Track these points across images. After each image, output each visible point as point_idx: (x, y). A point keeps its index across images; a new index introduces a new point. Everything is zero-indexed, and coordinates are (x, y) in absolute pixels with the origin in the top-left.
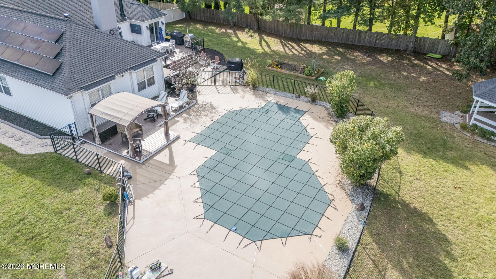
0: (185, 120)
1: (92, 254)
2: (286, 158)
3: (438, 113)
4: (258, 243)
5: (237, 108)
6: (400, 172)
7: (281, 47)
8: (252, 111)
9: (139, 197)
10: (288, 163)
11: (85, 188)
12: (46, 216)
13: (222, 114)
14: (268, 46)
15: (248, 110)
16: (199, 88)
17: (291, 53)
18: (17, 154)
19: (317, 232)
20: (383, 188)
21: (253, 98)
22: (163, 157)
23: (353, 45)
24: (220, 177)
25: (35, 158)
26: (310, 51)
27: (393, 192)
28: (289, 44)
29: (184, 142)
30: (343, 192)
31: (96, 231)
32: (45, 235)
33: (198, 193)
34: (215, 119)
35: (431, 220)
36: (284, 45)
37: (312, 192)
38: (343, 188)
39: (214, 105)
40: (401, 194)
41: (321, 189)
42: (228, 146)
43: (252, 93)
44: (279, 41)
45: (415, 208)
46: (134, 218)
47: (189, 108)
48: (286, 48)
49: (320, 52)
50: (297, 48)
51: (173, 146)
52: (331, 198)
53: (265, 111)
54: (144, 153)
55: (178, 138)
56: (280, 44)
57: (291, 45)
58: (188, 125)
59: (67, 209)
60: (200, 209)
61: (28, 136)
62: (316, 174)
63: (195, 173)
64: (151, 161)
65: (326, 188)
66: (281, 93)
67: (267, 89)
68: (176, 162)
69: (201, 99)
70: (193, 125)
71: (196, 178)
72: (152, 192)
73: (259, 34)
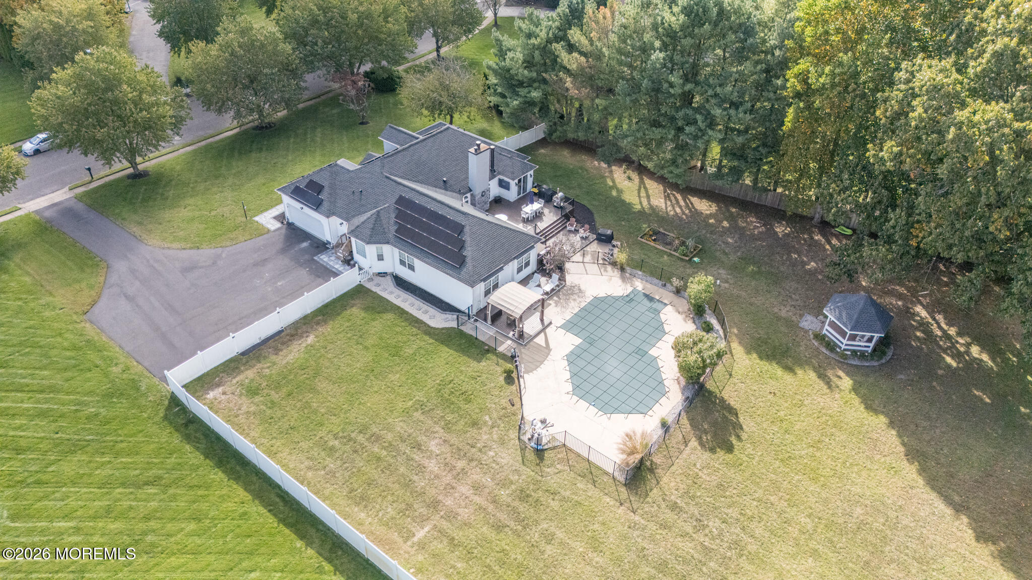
0: (557, 304)
1: (503, 409)
2: (639, 352)
3: (801, 316)
4: (609, 415)
5: (602, 295)
6: (731, 375)
7: (662, 201)
8: (617, 299)
9: (527, 372)
10: (640, 357)
11: (488, 361)
12: (467, 380)
13: (588, 301)
14: (648, 197)
15: (613, 297)
16: (568, 265)
17: (672, 213)
18: (429, 326)
19: (650, 413)
20: (710, 385)
21: (620, 281)
22: (540, 340)
23: (752, 203)
24: (585, 363)
25: (444, 331)
26: (696, 210)
27: (717, 391)
28: (674, 195)
29: (555, 328)
30: (678, 386)
31: (502, 394)
32: (470, 393)
33: (568, 375)
34: (583, 305)
35: (737, 414)
36: (667, 197)
37: (653, 384)
38: (679, 383)
39: (582, 288)
40: (723, 393)
41: (661, 382)
42: (592, 336)
43: (619, 276)
44: (662, 188)
45: (729, 404)
46: (525, 387)
47: (559, 291)
48: (669, 203)
49: (708, 212)
50: (682, 203)
51: (548, 330)
52: (667, 390)
53: (629, 299)
54: (525, 335)
55: (551, 323)
56: (662, 196)
57: (676, 198)
58: (559, 309)
59: (479, 377)
60: (569, 387)
61: (432, 311)
62: (661, 369)
63: (565, 358)
64: (531, 343)
65: (666, 382)
66: (649, 278)
67: (635, 271)
68: (551, 346)
69: (569, 279)
70: (563, 310)
71: (566, 363)
72: (535, 369)
73: (639, 174)
